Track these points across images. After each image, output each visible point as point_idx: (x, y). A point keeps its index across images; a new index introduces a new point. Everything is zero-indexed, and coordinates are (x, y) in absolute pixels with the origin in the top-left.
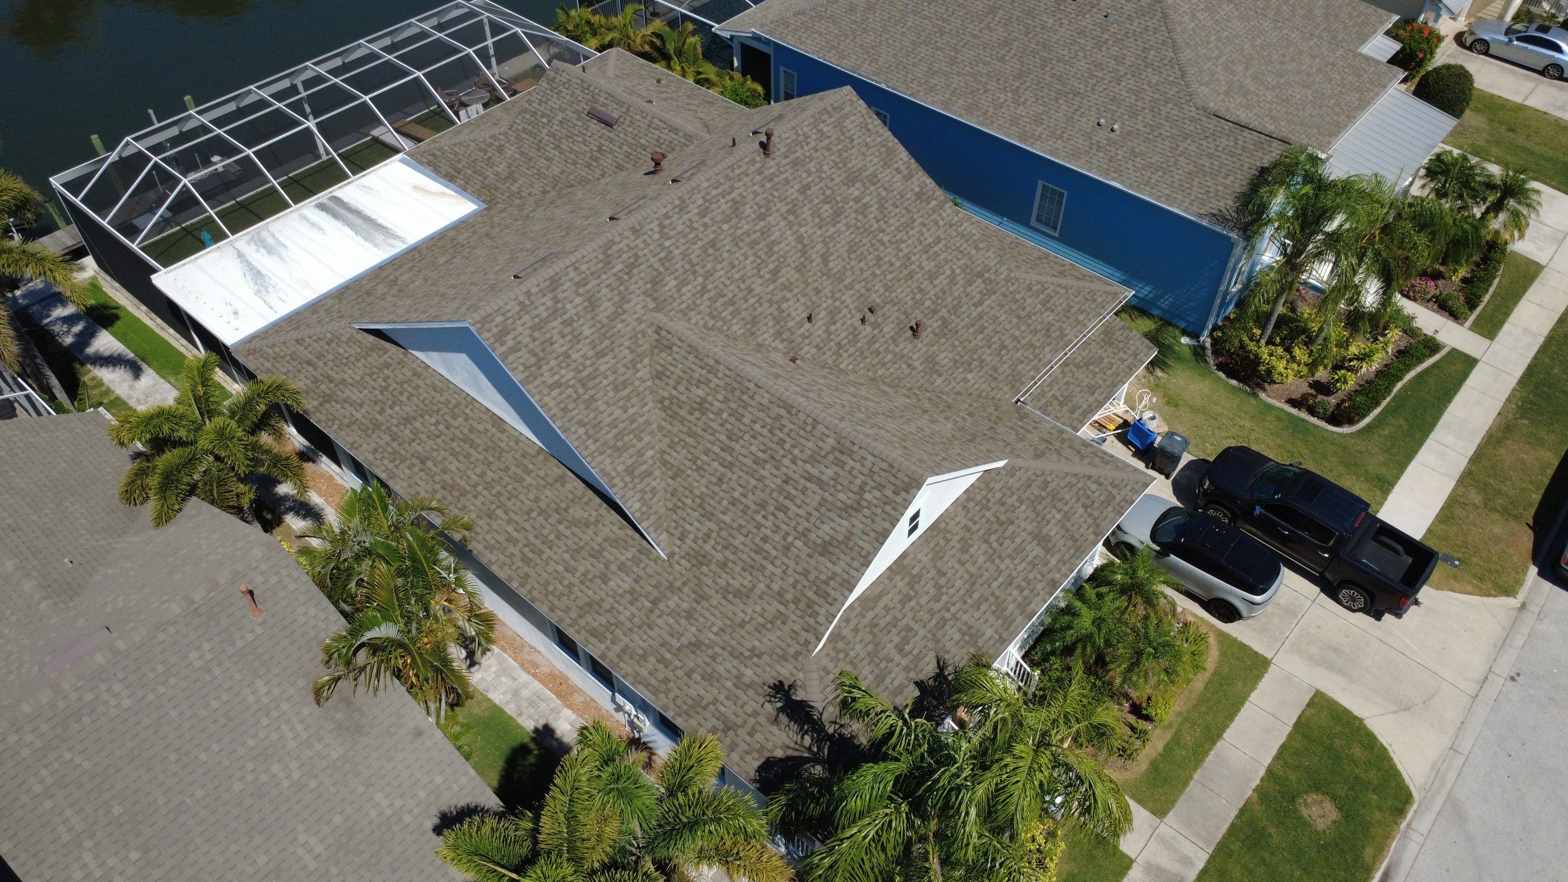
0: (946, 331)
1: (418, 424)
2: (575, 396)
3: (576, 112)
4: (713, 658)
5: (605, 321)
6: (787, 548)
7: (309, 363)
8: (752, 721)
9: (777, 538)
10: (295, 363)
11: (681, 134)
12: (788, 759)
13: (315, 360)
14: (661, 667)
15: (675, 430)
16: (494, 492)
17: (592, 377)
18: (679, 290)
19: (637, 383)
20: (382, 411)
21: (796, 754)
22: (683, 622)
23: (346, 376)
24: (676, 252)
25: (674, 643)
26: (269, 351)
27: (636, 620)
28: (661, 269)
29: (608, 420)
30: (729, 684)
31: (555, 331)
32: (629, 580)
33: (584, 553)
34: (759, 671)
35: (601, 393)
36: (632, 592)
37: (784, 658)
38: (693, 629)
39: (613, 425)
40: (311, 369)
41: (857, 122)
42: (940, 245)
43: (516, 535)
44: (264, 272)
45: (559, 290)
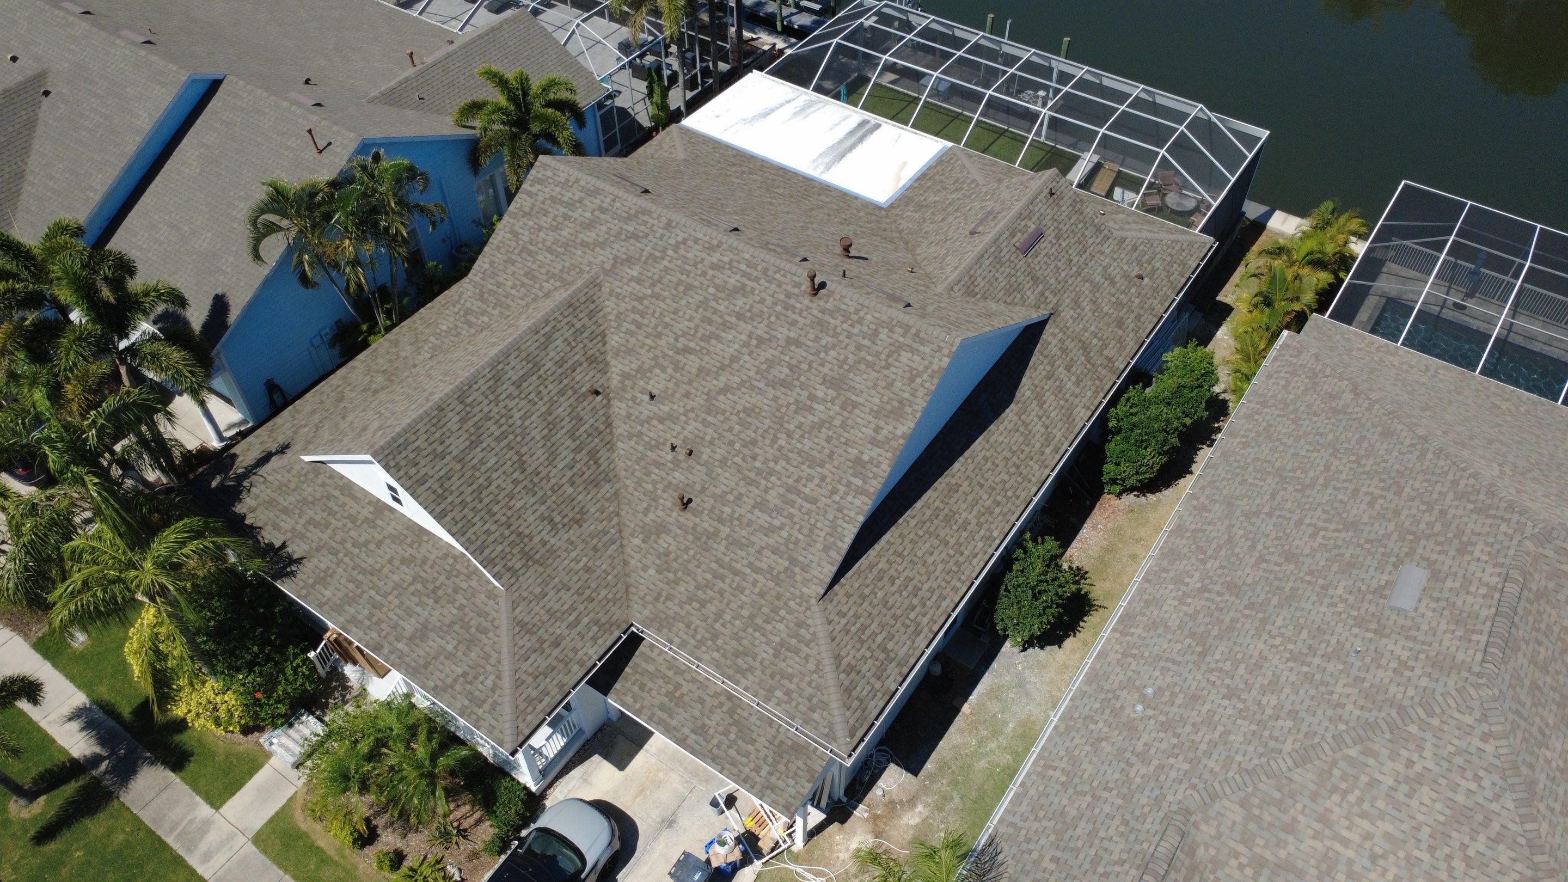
0: (704, 538)
2: (511, 249)
31: (556, 213)
35: (521, 266)
41: (915, 365)
42: (807, 506)
44: (770, 116)
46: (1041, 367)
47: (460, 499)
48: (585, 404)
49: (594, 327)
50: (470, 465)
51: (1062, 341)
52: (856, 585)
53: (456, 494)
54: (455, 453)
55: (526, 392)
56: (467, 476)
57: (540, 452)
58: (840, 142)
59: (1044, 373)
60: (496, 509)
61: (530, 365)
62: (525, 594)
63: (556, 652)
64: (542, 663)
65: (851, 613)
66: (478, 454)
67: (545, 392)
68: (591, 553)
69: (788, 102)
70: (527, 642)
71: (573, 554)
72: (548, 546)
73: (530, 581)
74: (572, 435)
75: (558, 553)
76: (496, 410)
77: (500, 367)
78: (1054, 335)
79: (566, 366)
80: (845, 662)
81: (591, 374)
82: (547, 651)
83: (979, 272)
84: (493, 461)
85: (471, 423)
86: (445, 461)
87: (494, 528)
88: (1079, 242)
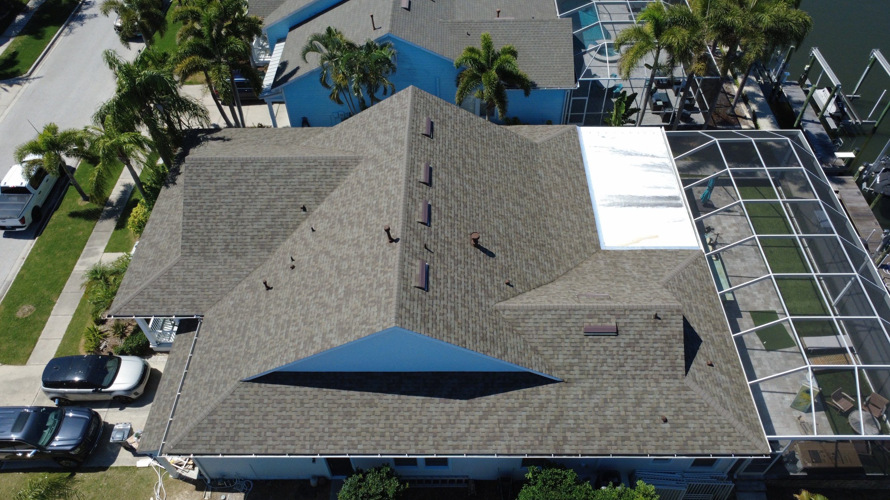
0: (256, 309)
5: (377, 136)
17: (364, 128)
18: (366, 171)
28: (379, 165)
31: (387, 117)
35: (357, 131)
41: (371, 317)
42: (284, 336)
45: (399, 120)
46: (513, 401)
47: (201, 204)
48: (294, 210)
49: (334, 180)
50: (219, 194)
51: (549, 401)
52: (266, 393)
53: (202, 201)
54: (218, 184)
55: (274, 184)
56: (213, 197)
57: (253, 213)
58: (643, 198)
59: (510, 405)
60: (211, 220)
61: (287, 174)
62: (185, 264)
63: (166, 297)
64: (157, 294)
65: (247, 402)
66: (226, 192)
67: (282, 190)
68: (226, 273)
69: (653, 156)
70: (164, 283)
71: (220, 267)
72: (215, 254)
73: (194, 261)
74: (273, 219)
75: (216, 261)
76: (253, 181)
77: (273, 164)
78: (549, 393)
79: (303, 187)
80: (214, 417)
81: (310, 200)
82: (164, 293)
83: (536, 316)
84: (229, 200)
85: (237, 177)
86: (211, 184)
87: (202, 227)
88: (646, 361)
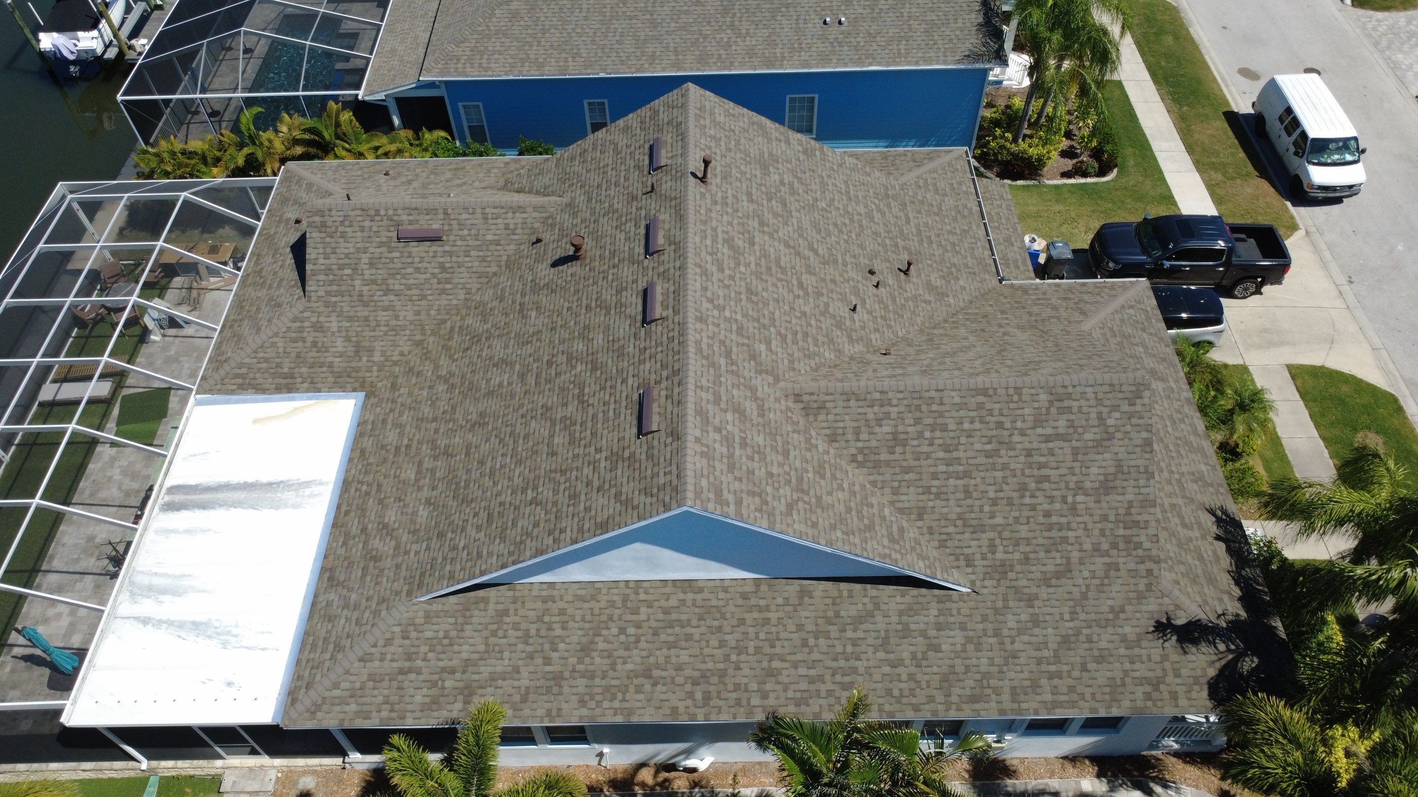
1: (601, 645)
2: (807, 506)
3: (381, 244)
4: (1090, 640)
5: (760, 420)
6: (1073, 509)
7: (402, 672)
8: (1167, 665)
9: (1057, 506)
10: (385, 684)
11: (529, 210)
12: (1222, 671)
13: (407, 664)
14: (1056, 681)
15: (888, 477)
16: (751, 650)
17: (800, 480)
18: (771, 351)
19: (826, 458)
20: (547, 661)
21: (1223, 662)
22: (1037, 631)
23: (464, 655)
24: (739, 317)
25: (1045, 653)
26: (336, 693)
27: (997, 661)
28: (746, 341)
29: (842, 508)
30: (1122, 651)
31: (744, 459)
32: (957, 632)
33: (892, 641)
34: (1134, 622)
35: (817, 487)
36: (969, 640)
37: (1141, 597)
38: (1050, 630)
39: (849, 510)
40: (413, 676)
41: (722, 112)
43: (813, 672)
44: (200, 618)
45: (711, 419)
58: (235, 504)
69: (145, 621)
